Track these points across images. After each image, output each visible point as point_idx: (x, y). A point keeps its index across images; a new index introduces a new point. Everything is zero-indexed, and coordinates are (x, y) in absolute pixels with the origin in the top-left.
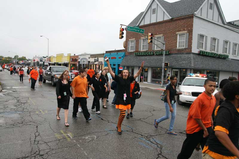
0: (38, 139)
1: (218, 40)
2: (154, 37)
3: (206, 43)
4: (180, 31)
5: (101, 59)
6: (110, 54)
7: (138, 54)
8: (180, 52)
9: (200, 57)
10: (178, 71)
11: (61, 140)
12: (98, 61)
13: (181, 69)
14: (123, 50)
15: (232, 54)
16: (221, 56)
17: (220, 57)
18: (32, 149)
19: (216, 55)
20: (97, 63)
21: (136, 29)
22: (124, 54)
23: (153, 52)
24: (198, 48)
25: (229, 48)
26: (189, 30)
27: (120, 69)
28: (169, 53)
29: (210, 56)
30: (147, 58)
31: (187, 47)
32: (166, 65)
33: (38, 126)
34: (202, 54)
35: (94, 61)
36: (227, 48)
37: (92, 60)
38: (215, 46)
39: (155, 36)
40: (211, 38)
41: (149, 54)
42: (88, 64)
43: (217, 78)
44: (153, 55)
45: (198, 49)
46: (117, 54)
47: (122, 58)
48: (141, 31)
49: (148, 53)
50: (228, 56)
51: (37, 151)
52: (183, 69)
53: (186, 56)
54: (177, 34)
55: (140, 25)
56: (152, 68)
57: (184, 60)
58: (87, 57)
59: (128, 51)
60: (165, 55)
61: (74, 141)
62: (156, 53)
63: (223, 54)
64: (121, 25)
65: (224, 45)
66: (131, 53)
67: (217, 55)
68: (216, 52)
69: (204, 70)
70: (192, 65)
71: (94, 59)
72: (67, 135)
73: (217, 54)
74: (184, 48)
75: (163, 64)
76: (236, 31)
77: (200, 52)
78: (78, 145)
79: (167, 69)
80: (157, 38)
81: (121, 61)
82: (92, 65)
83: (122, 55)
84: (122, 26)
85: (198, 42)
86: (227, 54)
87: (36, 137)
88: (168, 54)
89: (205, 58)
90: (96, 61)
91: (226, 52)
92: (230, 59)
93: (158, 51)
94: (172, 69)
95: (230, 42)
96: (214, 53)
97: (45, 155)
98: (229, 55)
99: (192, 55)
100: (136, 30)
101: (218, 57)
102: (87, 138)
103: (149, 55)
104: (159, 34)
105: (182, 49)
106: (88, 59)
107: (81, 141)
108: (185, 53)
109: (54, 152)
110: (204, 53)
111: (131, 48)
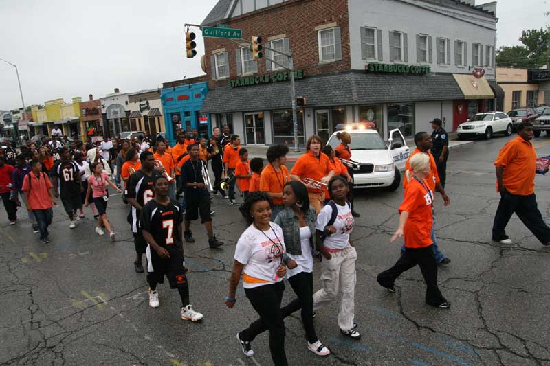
0: (37, 317)
1: (405, 35)
2: (267, 41)
3: (380, 46)
4: (323, 23)
5: (156, 104)
6: (174, 89)
7: (237, 83)
8: (327, 70)
9: (370, 76)
10: (327, 113)
11: (84, 312)
12: (148, 108)
13: (333, 107)
14: (202, 77)
15: (438, 63)
16: (414, 69)
17: (413, 72)
18: (29, 339)
19: (403, 69)
20: (146, 113)
21: (222, 30)
22: (205, 85)
23: (269, 76)
24: (364, 57)
25: (430, 50)
26: (340, 20)
27: (202, 122)
28: (305, 74)
29: (393, 73)
30: (259, 90)
31: (341, 59)
32: (299, 102)
33: (33, 292)
34: (373, 71)
35: (139, 109)
36: (425, 51)
37: (134, 107)
38: (400, 49)
39: (269, 39)
40: (390, 32)
41: (261, 80)
42: (127, 118)
43: (410, 115)
44: (271, 82)
45: (365, 61)
46: (190, 87)
47: (203, 97)
48: (235, 34)
49: (258, 79)
50: (429, 68)
51: (40, 342)
52: (338, 107)
53: (341, 77)
54: (317, 31)
55: (233, 17)
56: (271, 111)
57: (336, 87)
58: (122, 102)
59: (213, 79)
60: (295, 79)
61: (112, 308)
62: (275, 77)
63: (418, 65)
64: (186, 25)
65: (418, 45)
66: (221, 83)
67: (405, 69)
68: (403, 63)
69: (382, 104)
70: (355, 97)
71: (138, 103)
72: (97, 299)
73: (405, 67)
74: (334, 60)
75: (293, 102)
76: (441, 12)
77: (369, 65)
78: (121, 315)
79: (304, 111)
80: (275, 43)
81: (202, 104)
82: (137, 120)
83: (202, 89)
84: (190, 27)
85: (362, 44)
86: (427, 63)
87: (32, 314)
88: (303, 77)
89: (381, 78)
90: (144, 109)
91: (425, 60)
92: (433, 73)
93: (280, 71)
94: (315, 109)
95: (430, 38)
96: (398, 65)
97: (57, 347)
98: (430, 65)
99: (352, 75)
100: (222, 33)
101: (408, 72)
102: (135, 297)
103: (261, 84)
104: (278, 34)
105: (331, 63)
106: (124, 104)
107: (125, 306)
108: (337, 72)
109: (74, 337)
110: (378, 67)
111: (219, 70)
